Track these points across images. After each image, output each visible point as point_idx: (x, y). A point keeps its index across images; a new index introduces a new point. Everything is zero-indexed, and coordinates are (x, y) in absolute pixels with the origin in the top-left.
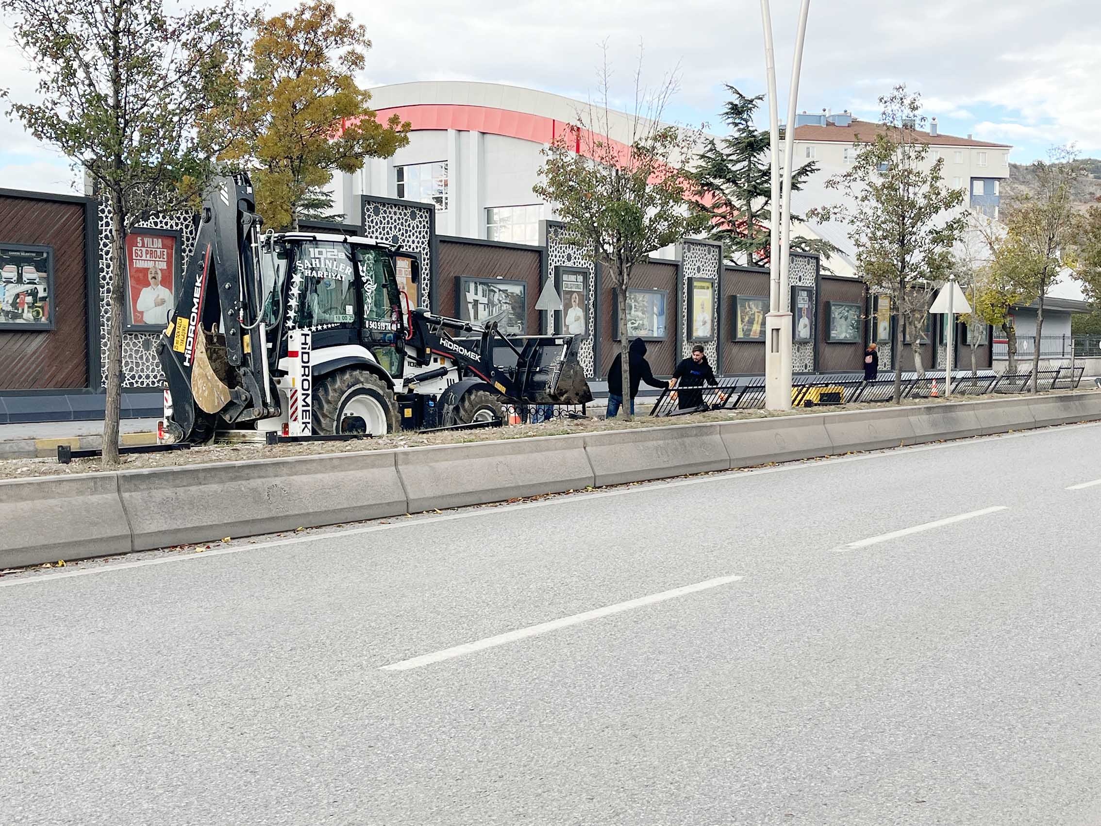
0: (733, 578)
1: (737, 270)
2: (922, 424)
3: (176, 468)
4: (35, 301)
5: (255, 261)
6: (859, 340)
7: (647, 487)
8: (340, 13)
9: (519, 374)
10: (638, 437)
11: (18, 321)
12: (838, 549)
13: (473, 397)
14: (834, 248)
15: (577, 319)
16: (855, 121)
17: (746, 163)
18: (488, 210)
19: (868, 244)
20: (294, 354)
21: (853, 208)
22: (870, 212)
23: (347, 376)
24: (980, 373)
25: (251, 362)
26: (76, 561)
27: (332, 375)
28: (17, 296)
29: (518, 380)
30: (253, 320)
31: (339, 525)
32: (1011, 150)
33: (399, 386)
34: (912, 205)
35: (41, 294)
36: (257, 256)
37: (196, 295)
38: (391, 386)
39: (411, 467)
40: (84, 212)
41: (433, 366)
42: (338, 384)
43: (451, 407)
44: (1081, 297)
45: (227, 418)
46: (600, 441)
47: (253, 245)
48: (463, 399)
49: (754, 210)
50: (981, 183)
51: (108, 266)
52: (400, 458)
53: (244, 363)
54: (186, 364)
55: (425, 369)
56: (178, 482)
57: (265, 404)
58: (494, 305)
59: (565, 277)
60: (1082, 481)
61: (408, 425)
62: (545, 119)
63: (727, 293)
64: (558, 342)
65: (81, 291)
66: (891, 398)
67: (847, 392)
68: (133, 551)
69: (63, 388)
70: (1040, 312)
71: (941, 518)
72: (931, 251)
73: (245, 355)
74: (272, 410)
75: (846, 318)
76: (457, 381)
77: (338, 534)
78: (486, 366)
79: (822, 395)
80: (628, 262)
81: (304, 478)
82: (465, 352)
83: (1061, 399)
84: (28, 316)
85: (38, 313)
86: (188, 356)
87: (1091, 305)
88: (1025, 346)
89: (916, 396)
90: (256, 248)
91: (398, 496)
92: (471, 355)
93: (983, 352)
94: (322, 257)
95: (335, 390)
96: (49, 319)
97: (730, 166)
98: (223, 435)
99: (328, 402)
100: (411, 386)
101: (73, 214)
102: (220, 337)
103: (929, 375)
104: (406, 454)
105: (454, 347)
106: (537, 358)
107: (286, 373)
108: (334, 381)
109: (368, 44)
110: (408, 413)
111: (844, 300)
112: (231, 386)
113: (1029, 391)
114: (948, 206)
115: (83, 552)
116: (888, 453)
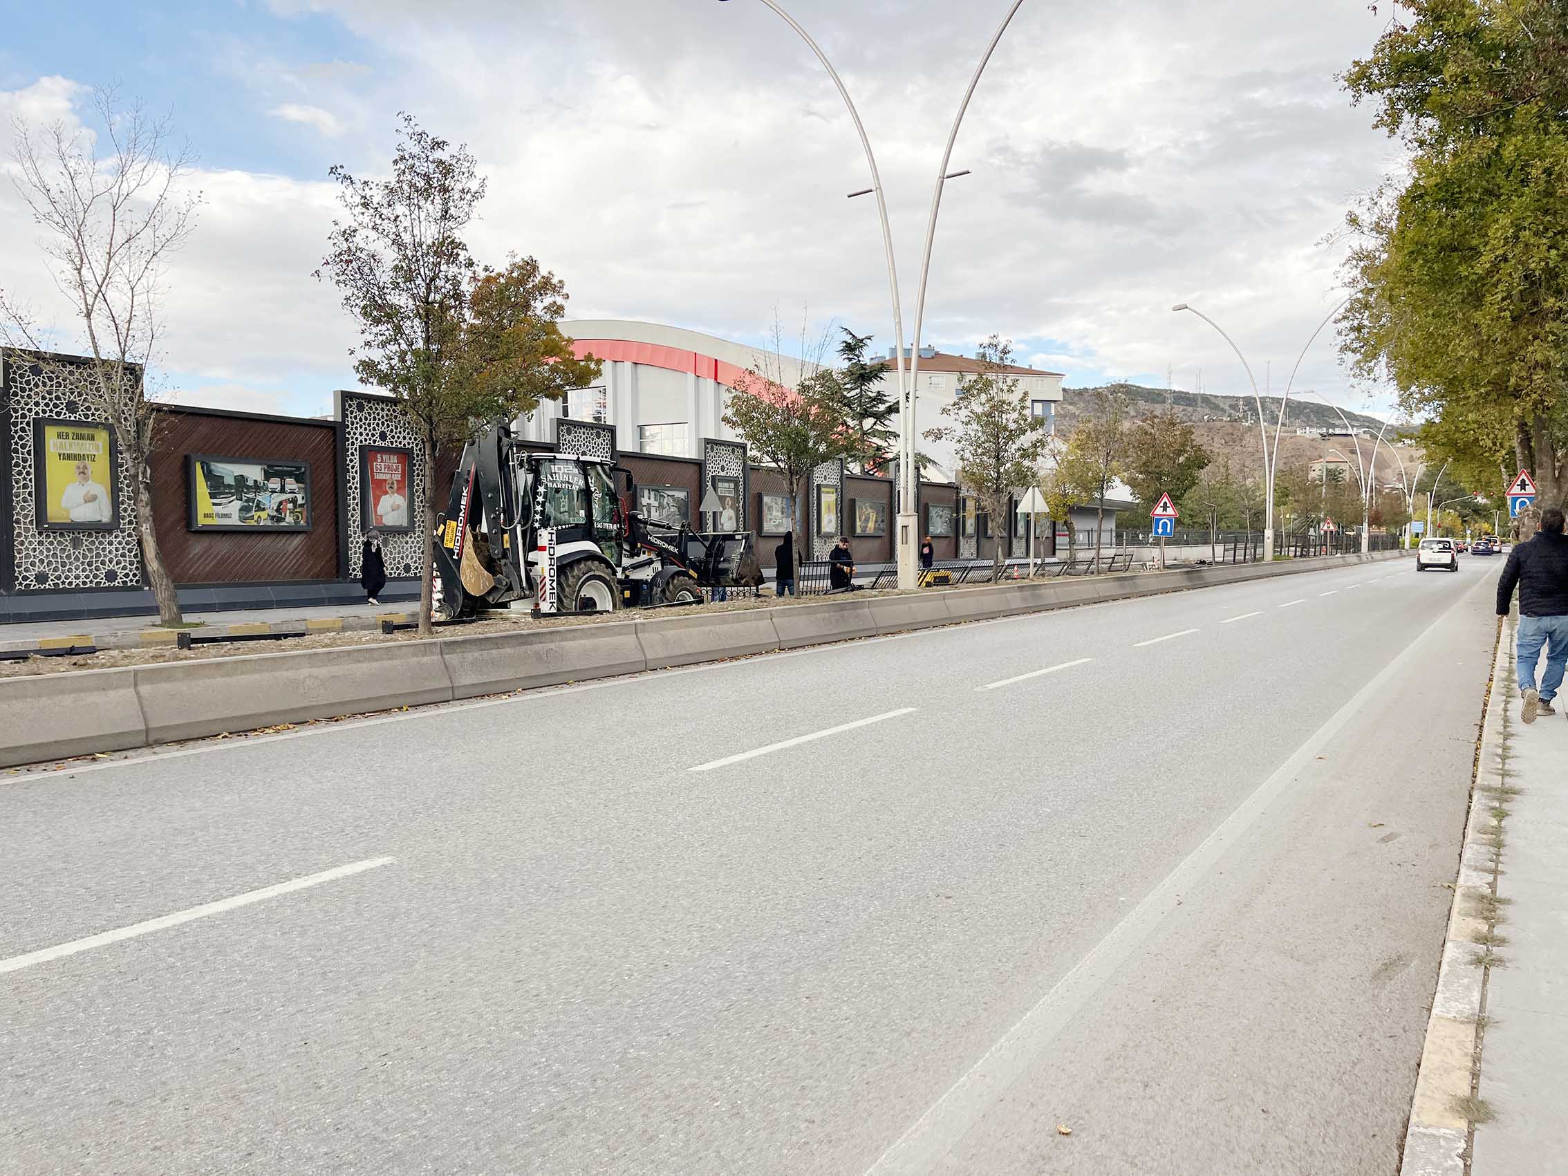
0: (910, 709)
1: (853, 478)
2: (1016, 599)
3: (481, 636)
4: (295, 507)
5: (512, 475)
6: (951, 535)
7: (818, 649)
8: (543, 271)
9: (707, 563)
10: (809, 611)
11: (282, 524)
12: (979, 689)
13: (675, 581)
14: (930, 461)
15: (730, 518)
16: (937, 354)
17: (858, 391)
18: (641, 428)
19: (971, 459)
20: (543, 549)
21: (960, 430)
22: (973, 434)
23: (582, 566)
24: (1048, 560)
25: (510, 556)
26: (415, 706)
27: (571, 565)
28: (281, 503)
29: (706, 568)
30: (511, 521)
31: (599, 679)
32: (1064, 378)
33: (620, 575)
34: (1005, 429)
35: (300, 501)
36: (514, 472)
37: (463, 502)
38: (614, 573)
39: (647, 635)
40: (335, 434)
41: (643, 557)
42: (576, 572)
43: (659, 589)
44: (1129, 499)
45: (490, 599)
46: (783, 613)
47: (511, 463)
48: (668, 583)
49: (865, 429)
50: (1040, 405)
51: (354, 478)
52: (639, 627)
53: (505, 556)
54: (455, 557)
55: (636, 560)
56: (483, 647)
57: (522, 587)
58: (663, 508)
59: (720, 485)
60: (1144, 641)
61: (628, 603)
62: (709, 358)
63: (847, 497)
64: (737, 537)
65: (332, 499)
66: (989, 580)
67: (954, 576)
68: (454, 699)
69: (318, 579)
70: (1100, 511)
71: (1046, 667)
72: (1019, 463)
73: (504, 550)
74: (527, 592)
75: (941, 517)
76: (660, 569)
77: (598, 686)
78: (682, 558)
79: (935, 578)
80: (797, 474)
81: (572, 643)
82: (666, 546)
83: (1119, 579)
84: (289, 519)
85: (298, 517)
86: (456, 551)
87: (1138, 504)
88: (1081, 537)
89: (1007, 578)
90: (514, 465)
91: (639, 657)
92: (672, 548)
93: (1049, 542)
94: (561, 472)
95: (573, 577)
96: (307, 522)
97: (845, 393)
98: (483, 613)
99: (569, 586)
100: (627, 573)
101: (324, 437)
102: (483, 535)
103: (1008, 562)
104: (643, 624)
105: (659, 542)
106: (721, 551)
107: (537, 564)
108: (572, 569)
109: (567, 297)
110: (627, 594)
111: (940, 501)
112: (494, 574)
113: (1092, 573)
114: (1033, 429)
115: (420, 700)
116: (993, 622)
